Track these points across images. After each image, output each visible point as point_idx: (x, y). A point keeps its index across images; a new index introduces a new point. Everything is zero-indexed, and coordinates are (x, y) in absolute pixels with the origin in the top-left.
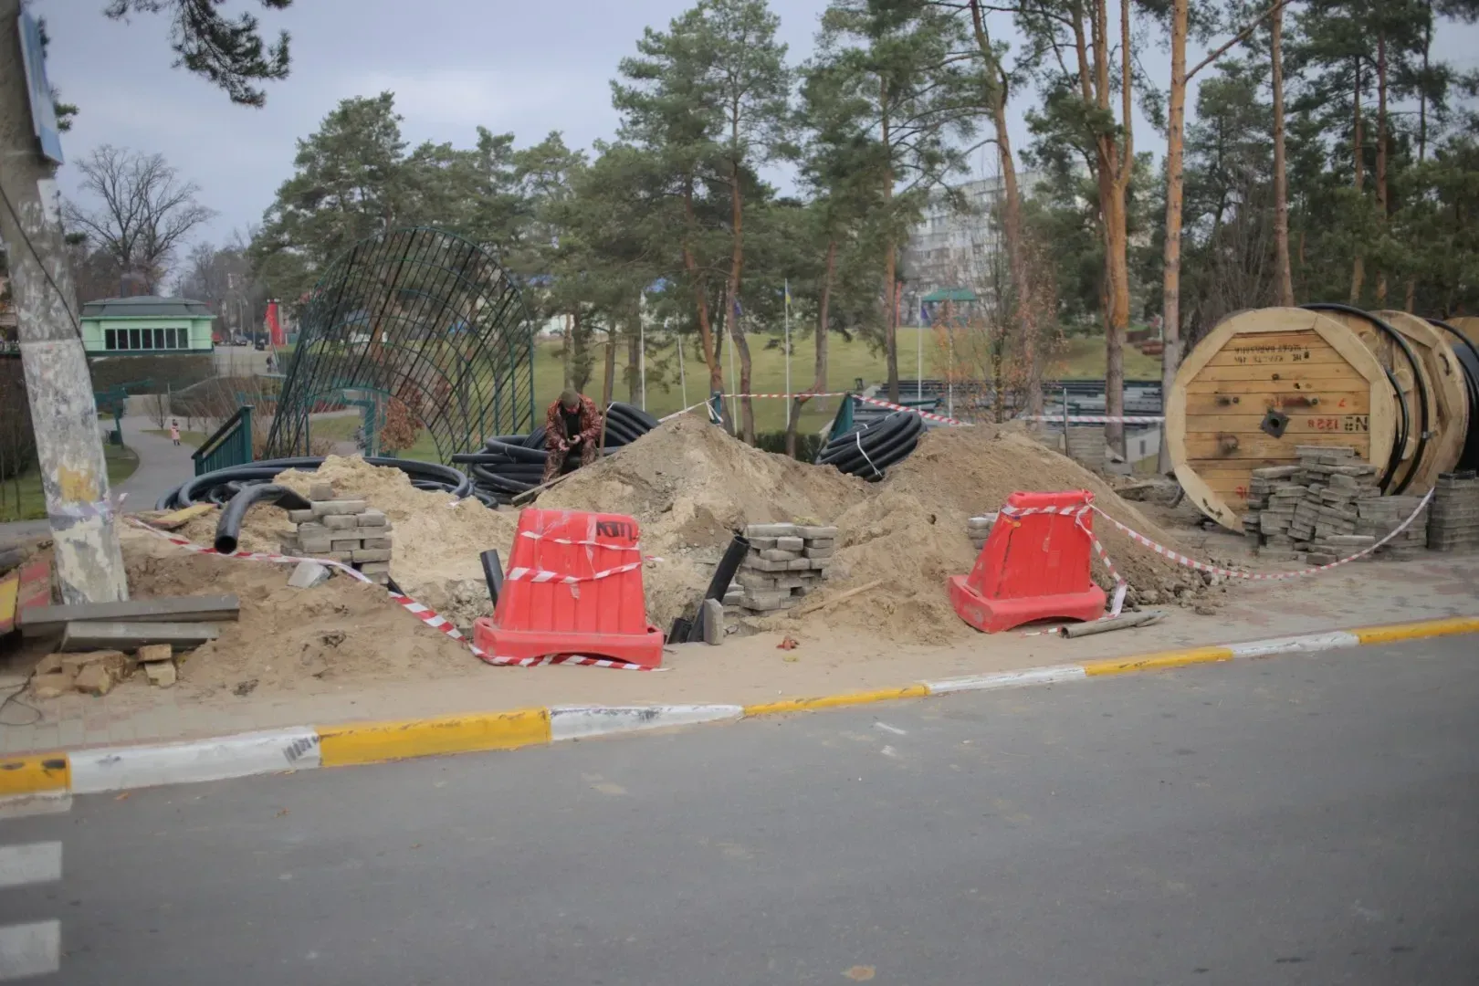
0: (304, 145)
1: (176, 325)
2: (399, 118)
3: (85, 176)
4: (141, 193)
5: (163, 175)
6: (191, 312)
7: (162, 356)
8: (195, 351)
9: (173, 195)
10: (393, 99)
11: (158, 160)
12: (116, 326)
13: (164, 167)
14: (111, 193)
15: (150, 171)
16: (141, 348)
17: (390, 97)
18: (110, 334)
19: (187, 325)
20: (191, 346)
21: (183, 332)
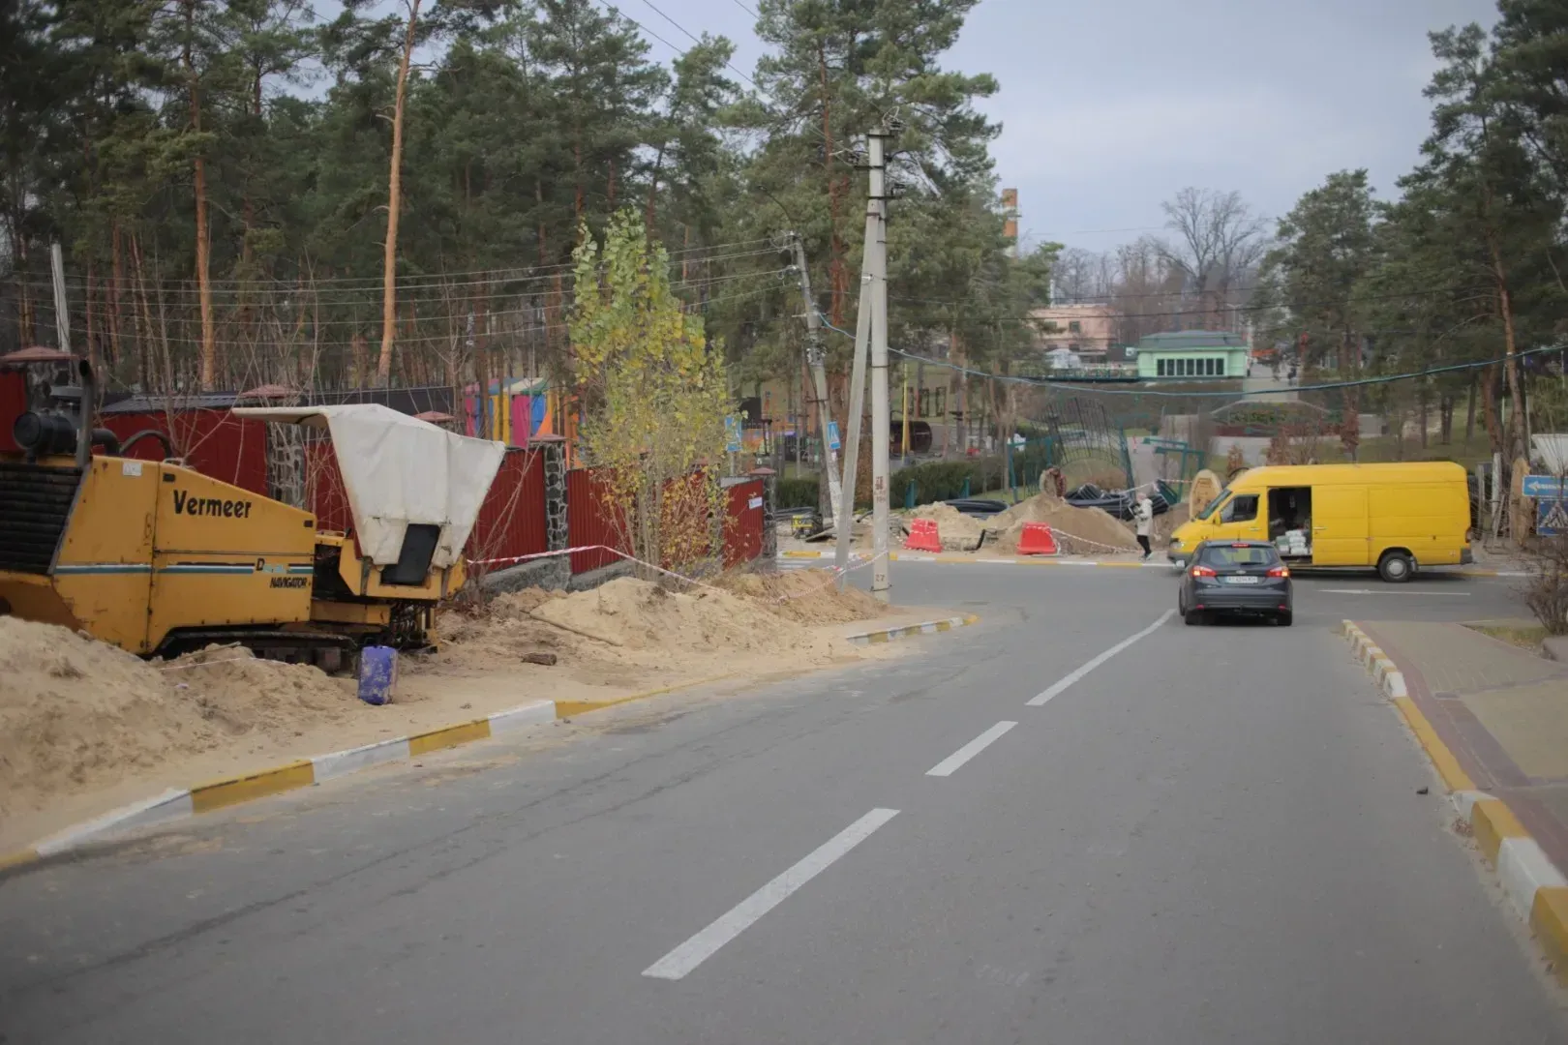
0: (1282, 222)
1: (1215, 356)
2: (1372, 190)
3: (1171, 217)
4: (1216, 227)
5: (1237, 211)
6: (1228, 344)
7: (1201, 382)
8: (1230, 378)
9: (1243, 228)
10: (1367, 174)
11: (1234, 197)
12: (1166, 357)
13: (1239, 203)
14: (1191, 228)
15: (1227, 207)
16: (1185, 375)
17: (1364, 173)
18: (1161, 363)
19: (1224, 356)
20: (1226, 373)
21: (1220, 362)
